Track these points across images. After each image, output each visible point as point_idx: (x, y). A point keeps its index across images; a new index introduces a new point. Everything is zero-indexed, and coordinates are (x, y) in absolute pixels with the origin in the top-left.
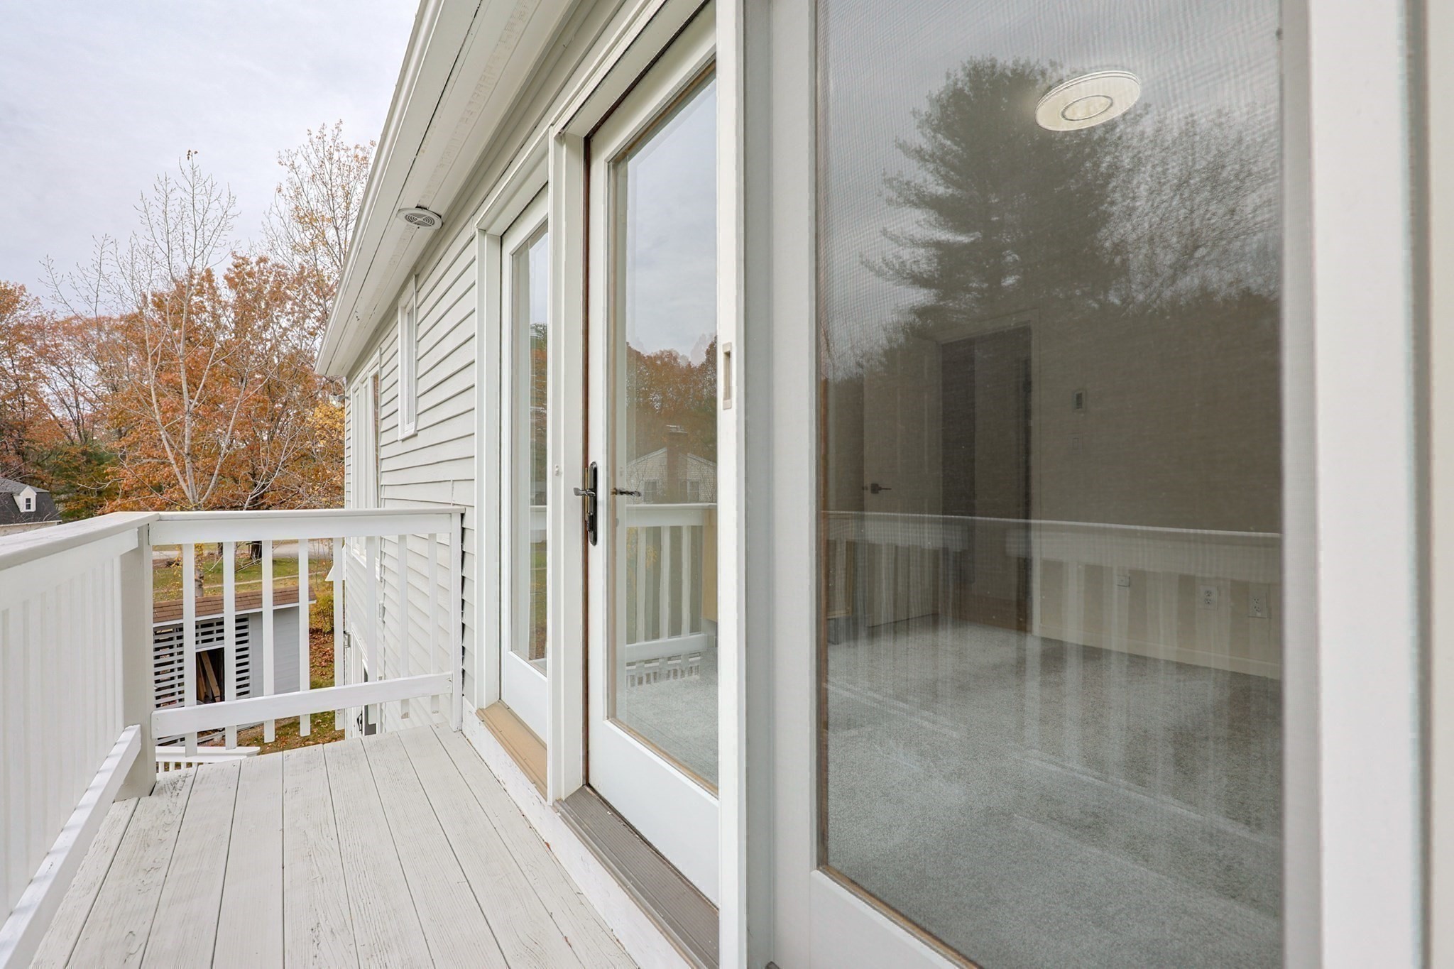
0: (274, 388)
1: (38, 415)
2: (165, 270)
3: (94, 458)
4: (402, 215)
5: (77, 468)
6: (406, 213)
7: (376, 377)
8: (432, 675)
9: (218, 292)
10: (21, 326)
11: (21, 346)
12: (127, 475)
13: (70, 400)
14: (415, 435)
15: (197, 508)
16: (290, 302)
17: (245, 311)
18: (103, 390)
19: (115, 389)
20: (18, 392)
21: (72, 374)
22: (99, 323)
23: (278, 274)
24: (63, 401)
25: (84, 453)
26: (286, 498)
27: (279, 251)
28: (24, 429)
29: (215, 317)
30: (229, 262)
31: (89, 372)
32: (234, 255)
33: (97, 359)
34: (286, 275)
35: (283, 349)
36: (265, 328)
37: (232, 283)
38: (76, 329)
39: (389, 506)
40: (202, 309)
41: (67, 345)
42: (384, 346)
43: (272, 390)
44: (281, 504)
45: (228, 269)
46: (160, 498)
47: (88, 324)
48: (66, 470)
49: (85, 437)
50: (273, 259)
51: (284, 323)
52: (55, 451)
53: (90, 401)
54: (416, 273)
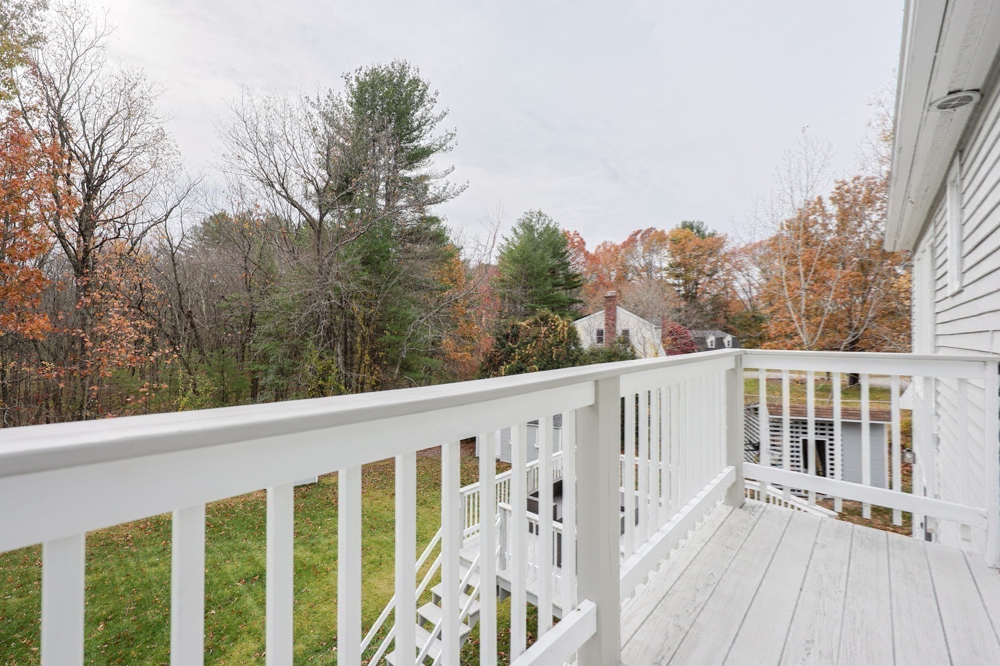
0: (866, 266)
1: (733, 298)
2: (790, 206)
3: (758, 320)
4: (934, 107)
5: (750, 325)
6: (938, 103)
7: (932, 246)
8: (960, 505)
9: (826, 209)
10: (726, 254)
11: (726, 264)
12: (772, 329)
13: (747, 289)
14: (960, 292)
15: (810, 349)
16: (879, 202)
17: (844, 217)
18: (763, 281)
19: (768, 279)
20: (725, 288)
21: (748, 275)
22: (760, 244)
23: (869, 184)
24: (744, 289)
25: (753, 317)
26: (874, 344)
27: (870, 168)
28: (727, 306)
29: (825, 226)
30: (832, 187)
31: (756, 272)
32: (836, 182)
33: (759, 265)
34: (875, 183)
35: (874, 236)
36: (860, 225)
37: (833, 199)
38: (748, 250)
39: (942, 353)
40: (816, 222)
41: (746, 260)
42: (938, 219)
43: (864, 267)
44: (871, 348)
45: (832, 192)
46: (789, 342)
47: (755, 246)
48: (745, 326)
49: (754, 307)
50: (864, 175)
51: (875, 217)
52: (741, 316)
53: (756, 288)
54: (961, 150)
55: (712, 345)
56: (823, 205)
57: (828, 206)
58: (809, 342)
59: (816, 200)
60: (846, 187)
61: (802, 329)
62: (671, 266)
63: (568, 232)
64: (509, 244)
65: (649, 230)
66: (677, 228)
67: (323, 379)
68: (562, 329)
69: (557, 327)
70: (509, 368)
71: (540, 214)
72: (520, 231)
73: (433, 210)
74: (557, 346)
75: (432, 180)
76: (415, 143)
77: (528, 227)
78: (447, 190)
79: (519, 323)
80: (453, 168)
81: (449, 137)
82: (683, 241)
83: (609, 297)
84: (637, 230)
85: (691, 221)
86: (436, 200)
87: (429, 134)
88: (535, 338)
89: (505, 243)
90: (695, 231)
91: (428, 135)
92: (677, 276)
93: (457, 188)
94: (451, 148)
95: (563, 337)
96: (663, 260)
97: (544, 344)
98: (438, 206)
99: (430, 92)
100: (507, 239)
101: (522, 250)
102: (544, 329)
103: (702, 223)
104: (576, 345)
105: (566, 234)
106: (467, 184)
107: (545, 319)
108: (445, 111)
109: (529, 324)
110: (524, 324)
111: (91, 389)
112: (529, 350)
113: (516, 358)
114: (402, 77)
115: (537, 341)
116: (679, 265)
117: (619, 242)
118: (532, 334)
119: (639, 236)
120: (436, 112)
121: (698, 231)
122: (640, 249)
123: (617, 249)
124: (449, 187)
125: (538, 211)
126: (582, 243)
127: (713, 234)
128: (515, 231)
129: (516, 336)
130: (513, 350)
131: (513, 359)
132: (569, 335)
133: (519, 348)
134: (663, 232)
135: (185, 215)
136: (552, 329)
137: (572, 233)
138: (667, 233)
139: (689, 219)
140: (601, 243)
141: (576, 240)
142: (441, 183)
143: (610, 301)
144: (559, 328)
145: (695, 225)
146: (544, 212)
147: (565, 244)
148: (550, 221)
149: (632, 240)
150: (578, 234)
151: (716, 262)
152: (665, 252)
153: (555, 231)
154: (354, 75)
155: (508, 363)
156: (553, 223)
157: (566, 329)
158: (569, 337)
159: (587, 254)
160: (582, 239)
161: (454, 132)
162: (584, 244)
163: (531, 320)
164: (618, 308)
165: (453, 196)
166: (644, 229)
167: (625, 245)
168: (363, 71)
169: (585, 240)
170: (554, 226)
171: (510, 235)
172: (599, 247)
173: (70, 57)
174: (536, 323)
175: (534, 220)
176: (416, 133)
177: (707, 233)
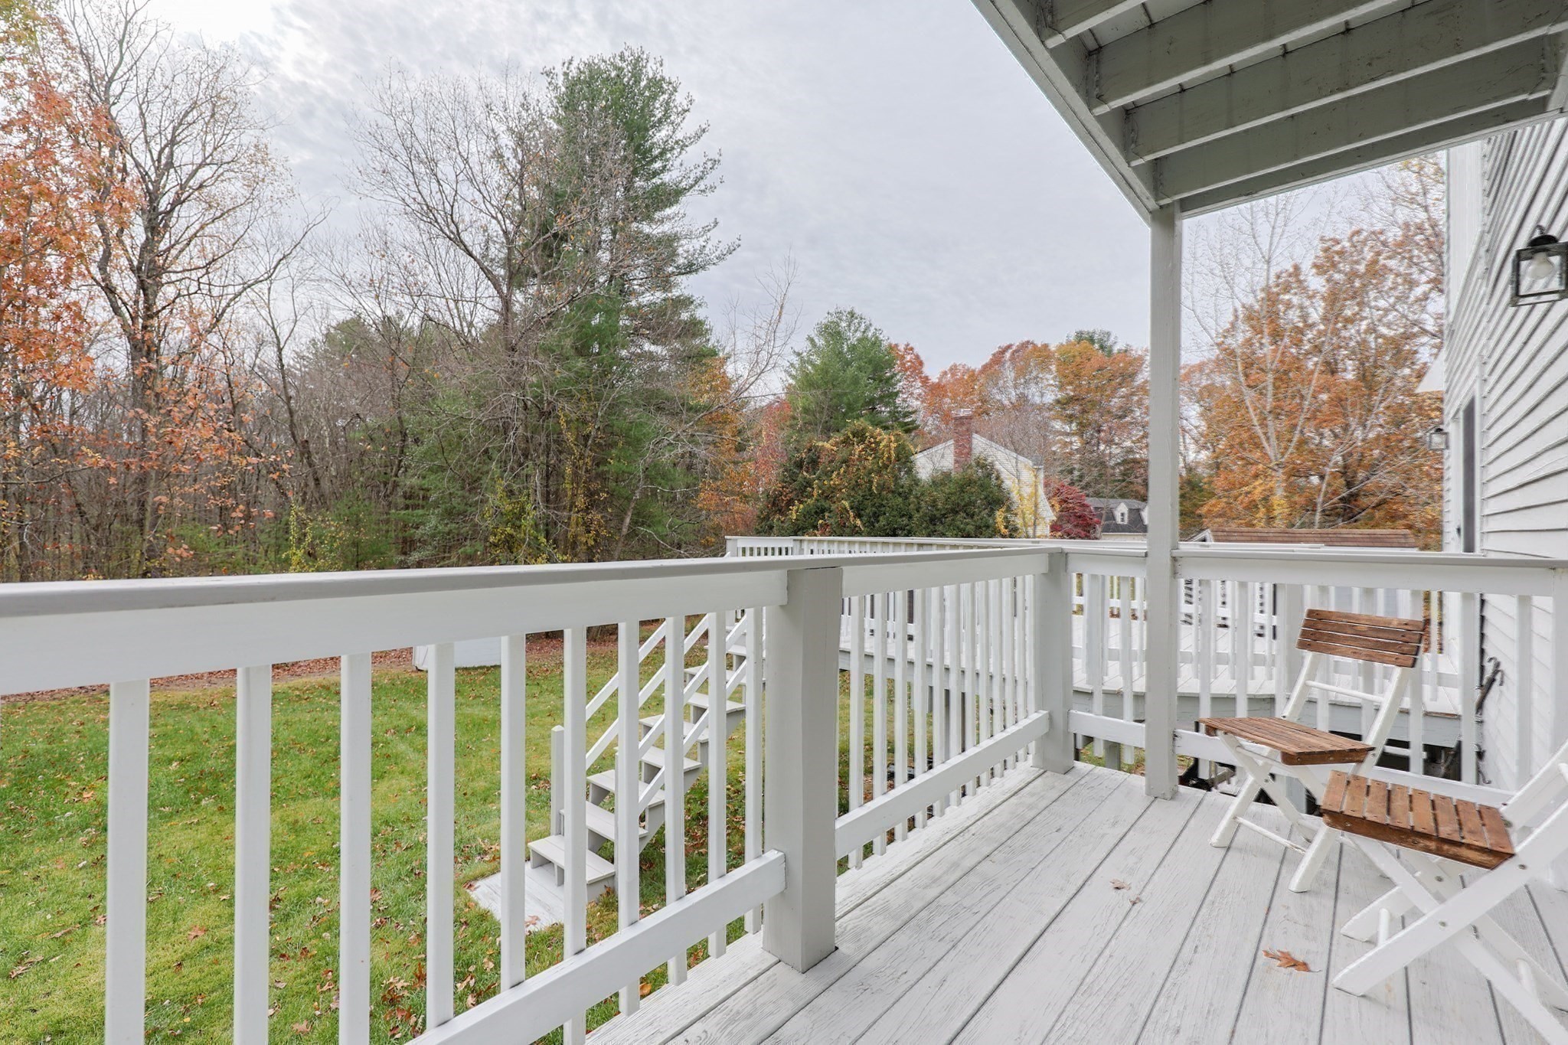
9: (1306, 283)
17: (1335, 296)
23: (1376, 243)
30: (1317, 248)
32: (1323, 240)
34: (1385, 241)
37: (1318, 268)
40: (1289, 305)
45: (1316, 257)
50: (1368, 228)
55: (1123, 520)
56: (1302, 278)
57: (1310, 278)
58: (1279, 456)
59: (1291, 270)
60: (1338, 248)
61: (1268, 439)
62: (1058, 402)
63: (896, 345)
64: (803, 361)
65: (1025, 345)
66: (1068, 341)
67: (514, 526)
68: (888, 446)
69: (878, 443)
70: (804, 509)
71: (852, 314)
72: (820, 342)
73: (685, 286)
74: (879, 472)
75: (683, 242)
76: (656, 181)
77: (832, 332)
78: (707, 251)
79: (820, 444)
80: (716, 223)
81: (709, 164)
82: (1078, 359)
83: (961, 418)
84: (1005, 344)
85: (1091, 330)
86: (690, 269)
87: (679, 161)
88: (845, 461)
89: (795, 360)
90: (1097, 346)
91: (677, 163)
92: (1070, 418)
93: (723, 247)
94: (713, 188)
95: (889, 458)
96: (1046, 391)
97: (858, 469)
98: (692, 277)
99: (680, 99)
100: (799, 354)
101: (824, 370)
102: (858, 448)
103: (1109, 334)
104: (909, 471)
105: (893, 348)
106: (738, 242)
107: (860, 435)
108: (704, 126)
109: (836, 444)
110: (827, 445)
111: (157, 499)
112: (835, 480)
113: (815, 493)
114: (637, 76)
115: (848, 466)
116: (1070, 400)
117: (977, 363)
118: (839, 457)
119: (1008, 355)
120: (688, 127)
121: (1102, 347)
122: (1010, 374)
123: (973, 376)
124: (709, 246)
125: (849, 310)
126: (919, 363)
127: (1126, 351)
128: (812, 340)
129: (814, 463)
130: (809, 484)
131: (811, 496)
132: (897, 456)
133: (819, 478)
134: (1046, 346)
135: (299, 289)
136: (872, 450)
137: (902, 347)
138: (1053, 348)
139: (1088, 328)
140: (947, 368)
141: (908, 358)
142: (697, 244)
143: (963, 424)
144: (882, 445)
145: (1096, 337)
146: (857, 312)
147: (890, 365)
148: (867, 329)
149: (998, 359)
150: (912, 349)
151: (1128, 397)
152: (1050, 378)
153: (876, 343)
154: (559, 70)
155: (801, 502)
156: (872, 329)
157: (893, 445)
158: (898, 459)
159: (925, 380)
160: (917, 357)
161: (717, 157)
162: (921, 363)
163: (837, 437)
164: (975, 436)
165: (715, 261)
166: (1017, 343)
167: (985, 368)
168: (575, 64)
169: (923, 358)
170: (874, 335)
171: (803, 346)
172: (945, 373)
173: (124, 11)
174: (846, 442)
175: (843, 324)
176: (658, 165)
177: (1115, 349)
